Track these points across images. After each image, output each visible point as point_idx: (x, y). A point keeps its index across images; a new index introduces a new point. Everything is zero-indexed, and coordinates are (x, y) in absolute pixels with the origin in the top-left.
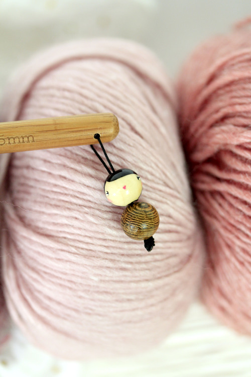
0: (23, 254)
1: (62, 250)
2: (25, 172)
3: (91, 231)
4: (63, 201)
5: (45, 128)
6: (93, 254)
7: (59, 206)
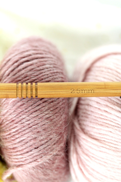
0: (82, 147)
1: (102, 147)
2: (87, 107)
3: (117, 139)
4: (105, 123)
5: (100, 87)
6: (118, 150)
7: (103, 125)
